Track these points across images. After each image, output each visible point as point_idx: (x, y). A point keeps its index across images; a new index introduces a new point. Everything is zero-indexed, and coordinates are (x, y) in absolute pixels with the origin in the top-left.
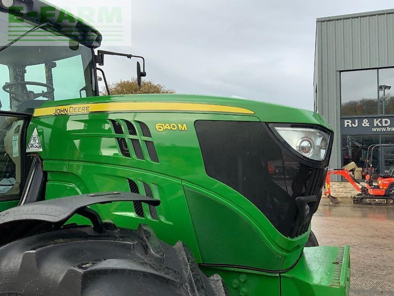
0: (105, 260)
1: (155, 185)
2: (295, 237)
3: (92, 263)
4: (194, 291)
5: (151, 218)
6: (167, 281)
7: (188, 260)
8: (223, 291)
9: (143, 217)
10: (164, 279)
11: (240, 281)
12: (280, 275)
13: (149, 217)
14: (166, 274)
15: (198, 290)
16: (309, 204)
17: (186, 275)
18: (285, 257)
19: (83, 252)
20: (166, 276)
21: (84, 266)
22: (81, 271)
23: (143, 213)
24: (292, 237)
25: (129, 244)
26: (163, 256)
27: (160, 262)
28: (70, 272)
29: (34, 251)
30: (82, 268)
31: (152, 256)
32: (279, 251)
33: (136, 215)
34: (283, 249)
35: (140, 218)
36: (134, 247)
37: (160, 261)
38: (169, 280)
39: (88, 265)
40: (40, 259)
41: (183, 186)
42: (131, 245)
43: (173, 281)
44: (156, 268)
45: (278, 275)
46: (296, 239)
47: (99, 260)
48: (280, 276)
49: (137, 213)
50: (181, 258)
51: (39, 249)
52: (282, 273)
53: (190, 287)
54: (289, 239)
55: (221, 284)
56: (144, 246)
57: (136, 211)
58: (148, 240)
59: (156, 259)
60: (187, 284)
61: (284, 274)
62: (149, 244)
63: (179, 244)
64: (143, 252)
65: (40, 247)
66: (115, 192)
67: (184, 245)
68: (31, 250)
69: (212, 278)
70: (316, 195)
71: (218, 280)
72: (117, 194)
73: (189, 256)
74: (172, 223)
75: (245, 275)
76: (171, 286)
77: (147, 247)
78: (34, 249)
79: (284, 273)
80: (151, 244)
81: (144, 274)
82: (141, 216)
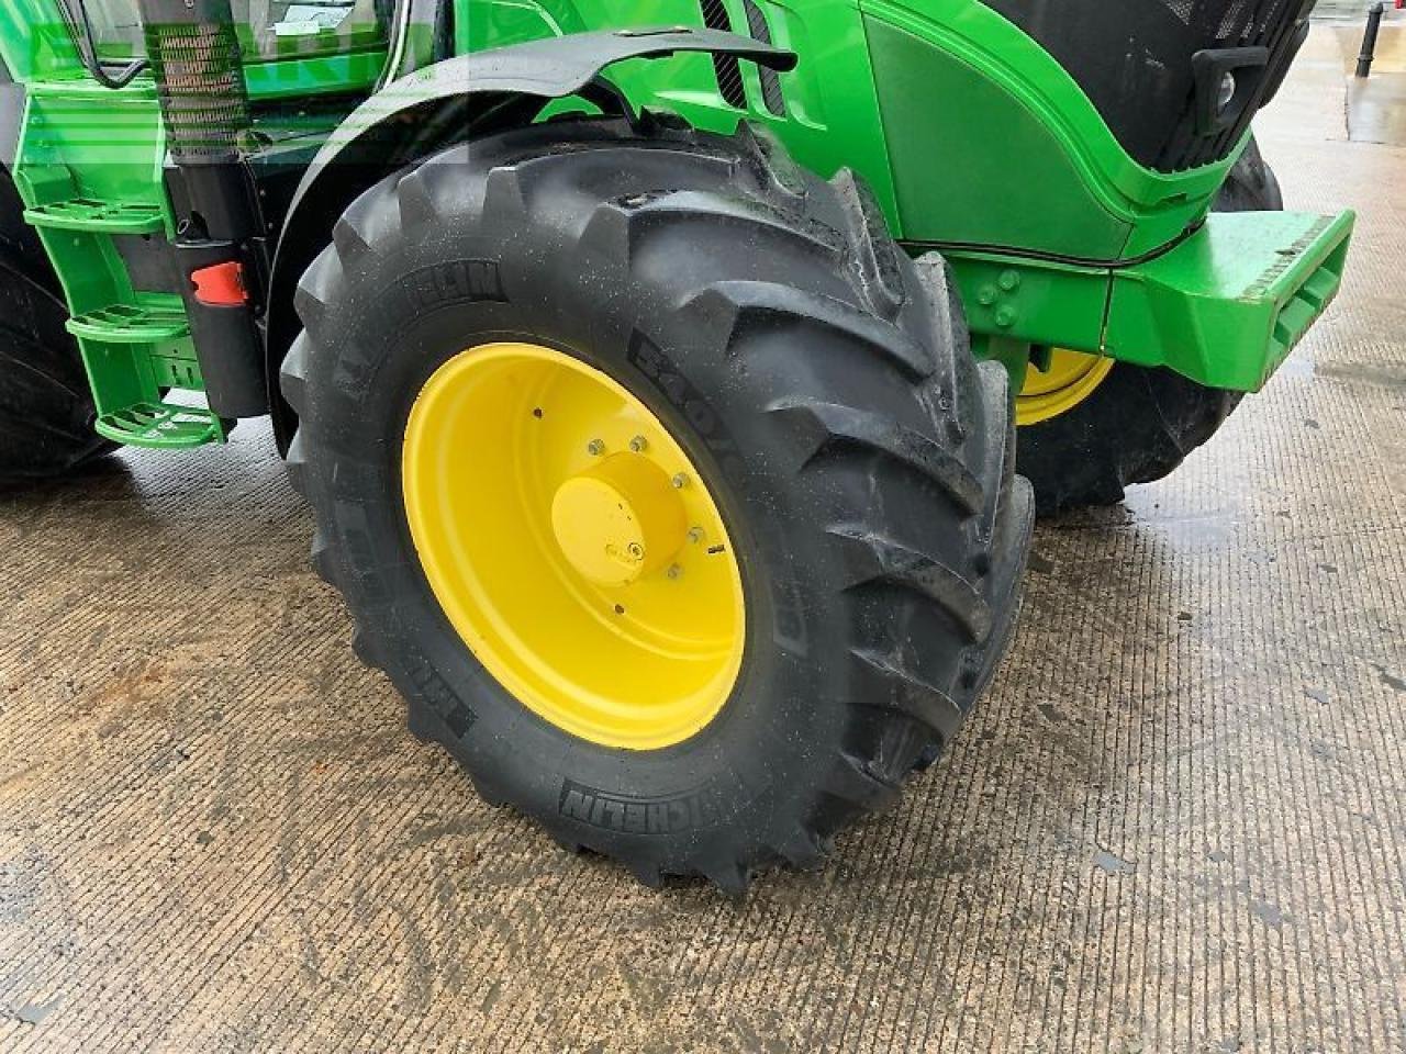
0: (674, 191)
1: (779, 8)
2: (1173, 171)
3: (648, 197)
4: (873, 275)
5: (765, 112)
6: (813, 248)
7: (864, 211)
8: (945, 286)
9: (744, 107)
10: (807, 242)
11: (999, 287)
12: (1111, 272)
13: (760, 108)
14: (811, 232)
15: (883, 272)
16: (1236, 72)
17: (856, 242)
18: (1133, 225)
19: (619, 172)
20: (810, 237)
21: (630, 202)
22: (627, 213)
23: (743, 97)
24: (1163, 168)
25: (722, 163)
26: (804, 194)
27: (796, 208)
28: (601, 213)
29: (512, 168)
30: (626, 206)
31: (776, 193)
32: (1119, 205)
33: (724, 102)
34: (1130, 202)
35: (733, 109)
36: (733, 171)
37: (798, 205)
38: (817, 245)
39: (638, 200)
40: (528, 184)
41: (862, 13)
42: (728, 165)
43: (826, 249)
44: (787, 218)
45: (1106, 272)
46: (1175, 177)
47: (662, 192)
48: (1111, 276)
49: (725, 96)
50: (847, 207)
51: (523, 164)
52: (1117, 267)
53: (865, 268)
54: (1153, 174)
55: (943, 272)
56: (757, 171)
57: (722, 88)
58: (768, 157)
59: (787, 201)
60: (857, 262)
61: (1124, 271)
62: (768, 167)
63: (844, 175)
64: (756, 184)
65: (523, 159)
66: (680, 28)
67: (855, 177)
68: (506, 165)
69: (921, 259)
70: (1268, 46)
71: (934, 265)
72: (682, 31)
73: (868, 202)
74: (824, 128)
75: (1016, 274)
76: (821, 261)
77: (765, 173)
78: (512, 163)
79: (1125, 266)
80: (774, 166)
81: (763, 229)
82: (735, 105)
